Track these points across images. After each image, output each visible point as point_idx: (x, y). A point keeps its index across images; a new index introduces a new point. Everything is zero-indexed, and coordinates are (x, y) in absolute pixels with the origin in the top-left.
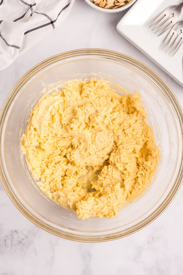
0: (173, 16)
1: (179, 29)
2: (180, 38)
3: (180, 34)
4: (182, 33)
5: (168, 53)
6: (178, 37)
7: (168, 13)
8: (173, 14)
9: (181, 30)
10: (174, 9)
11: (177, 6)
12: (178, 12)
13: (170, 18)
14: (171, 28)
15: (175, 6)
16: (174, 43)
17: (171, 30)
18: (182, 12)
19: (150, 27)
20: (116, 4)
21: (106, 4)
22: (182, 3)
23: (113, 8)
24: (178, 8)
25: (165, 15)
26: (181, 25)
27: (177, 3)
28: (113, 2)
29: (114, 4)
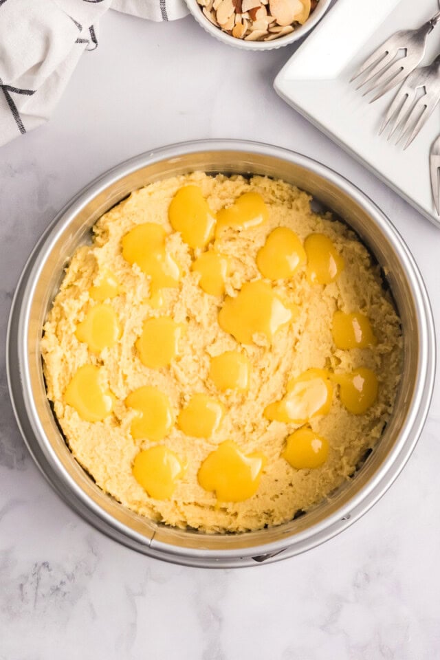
0: (406, 55)
1: (421, 84)
2: (423, 107)
3: (422, 96)
4: (426, 93)
5: (395, 143)
6: (418, 104)
7: (394, 48)
8: (406, 49)
9: (424, 87)
10: (407, 38)
11: (415, 30)
12: (416, 44)
13: (398, 59)
14: (400, 84)
15: (409, 32)
16: (410, 118)
17: (401, 87)
18: (425, 46)
19: (351, 81)
20: (272, 30)
21: (249, 31)
22: (428, 23)
23: (265, 39)
24: (418, 35)
25: (387, 53)
26: (426, 75)
27: (414, 23)
28: (267, 27)
29: (268, 30)
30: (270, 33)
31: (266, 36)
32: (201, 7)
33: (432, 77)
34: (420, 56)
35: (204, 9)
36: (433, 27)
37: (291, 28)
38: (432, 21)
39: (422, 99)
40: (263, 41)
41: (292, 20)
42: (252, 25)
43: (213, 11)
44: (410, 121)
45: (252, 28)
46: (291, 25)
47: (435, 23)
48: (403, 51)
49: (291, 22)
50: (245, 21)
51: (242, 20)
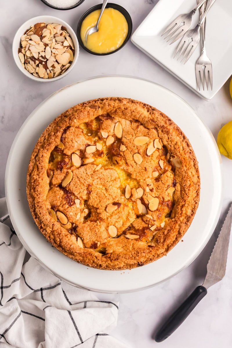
0: (184, 25)
1: (190, 37)
2: (192, 46)
3: (191, 42)
4: (193, 41)
5: (180, 61)
6: (189, 45)
7: (180, 22)
8: (184, 22)
9: (192, 38)
10: (185, 17)
11: (187, 14)
12: (189, 19)
13: (181, 26)
14: (182, 36)
15: (185, 15)
16: (186, 51)
17: (182, 38)
18: (192, 21)
19: (162, 36)
20: (63, 69)
21: (54, 74)
22: (193, 11)
23: (62, 74)
24: (189, 16)
25: (176, 24)
26: (192, 33)
27: (187, 11)
28: (60, 69)
29: (61, 70)
30: (62, 70)
31: (61, 72)
32: (32, 74)
33: (195, 34)
34: (190, 25)
35: (33, 74)
36: (195, 12)
37: (69, 65)
38: (194, 9)
39: (191, 43)
40: (61, 74)
41: (68, 61)
42: (54, 71)
43: (37, 73)
44: (186, 52)
45: (55, 72)
46: (69, 63)
47: (196, 10)
48: (183, 23)
49: (68, 62)
50: (51, 71)
51: (50, 70)
